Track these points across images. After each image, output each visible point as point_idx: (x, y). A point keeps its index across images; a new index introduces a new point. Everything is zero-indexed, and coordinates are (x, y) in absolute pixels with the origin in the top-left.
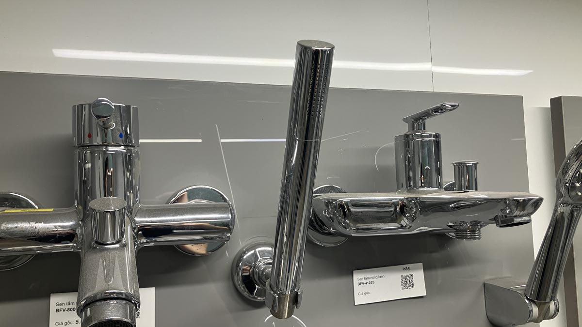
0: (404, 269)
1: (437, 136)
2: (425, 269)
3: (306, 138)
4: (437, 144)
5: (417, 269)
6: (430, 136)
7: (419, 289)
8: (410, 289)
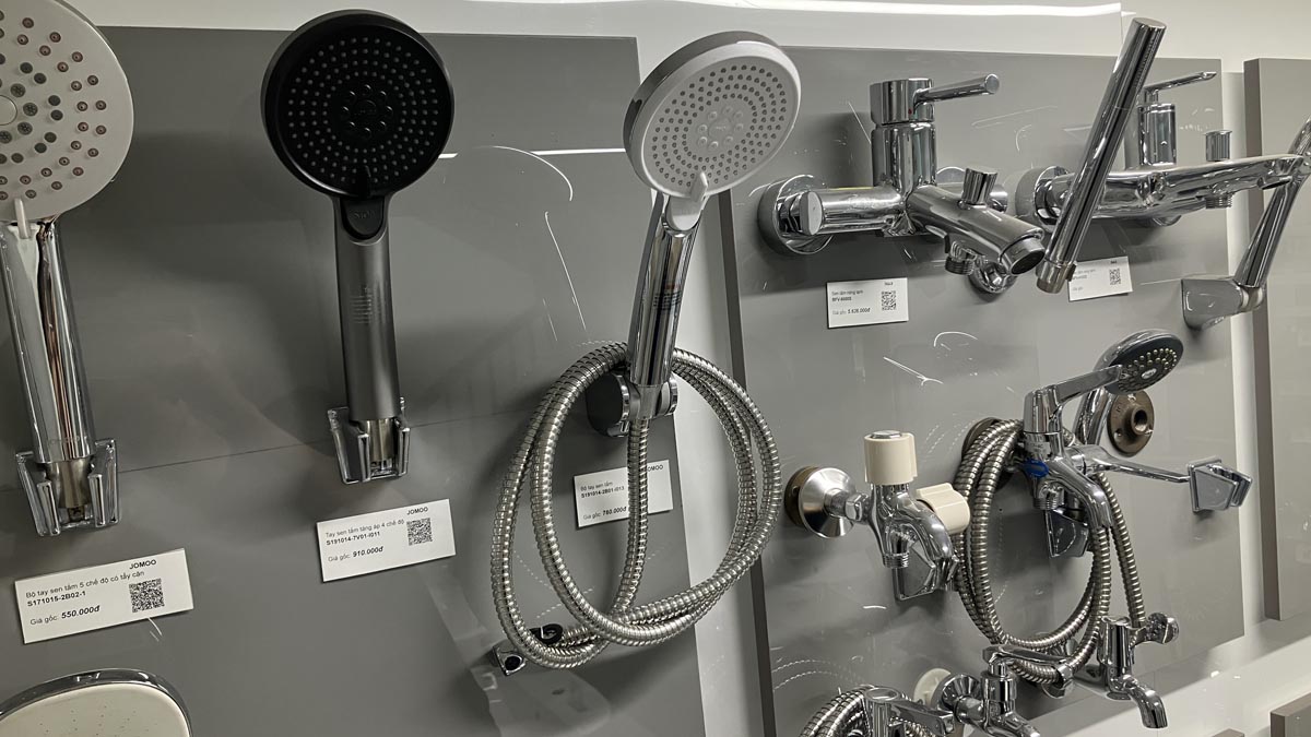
0: (1113, 262)
1: (1172, 107)
2: (1131, 262)
3: (1122, 106)
4: (1173, 114)
5: (1122, 263)
6: (1165, 108)
7: (1126, 286)
8: (1117, 285)
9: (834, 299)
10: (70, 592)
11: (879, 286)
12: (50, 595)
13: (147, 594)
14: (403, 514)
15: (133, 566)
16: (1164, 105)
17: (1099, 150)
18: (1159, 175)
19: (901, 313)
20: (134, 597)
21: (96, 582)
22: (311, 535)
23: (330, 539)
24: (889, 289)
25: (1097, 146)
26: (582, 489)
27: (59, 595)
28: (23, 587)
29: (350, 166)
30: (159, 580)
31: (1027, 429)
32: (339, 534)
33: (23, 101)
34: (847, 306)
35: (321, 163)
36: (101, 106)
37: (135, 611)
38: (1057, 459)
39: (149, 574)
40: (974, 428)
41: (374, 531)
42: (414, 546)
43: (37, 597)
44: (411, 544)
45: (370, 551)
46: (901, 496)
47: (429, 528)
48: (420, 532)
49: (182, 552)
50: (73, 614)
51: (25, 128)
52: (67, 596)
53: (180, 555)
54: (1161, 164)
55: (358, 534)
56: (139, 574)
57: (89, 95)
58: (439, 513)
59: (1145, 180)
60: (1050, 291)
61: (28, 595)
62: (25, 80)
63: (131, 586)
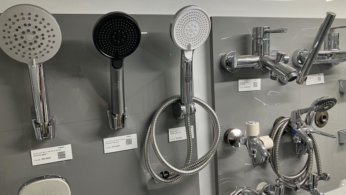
0: (319, 75)
1: (338, 34)
2: (324, 75)
4: (338, 36)
5: (322, 75)
6: (336, 34)
7: (322, 81)
8: (320, 81)
9: (240, 84)
10: (44, 154)
11: (253, 80)
12: (39, 154)
13: (62, 155)
14: (125, 137)
15: (59, 148)
16: (336, 33)
17: (316, 45)
18: (333, 53)
19: (259, 88)
20: (59, 155)
21: (50, 151)
22: (102, 141)
23: (107, 143)
24: (255, 81)
25: (316, 44)
26: (171, 132)
27: (41, 154)
28: (33, 152)
29: (114, 51)
30: (65, 152)
31: (291, 121)
32: (109, 142)
33: (35, 35)
34: (243, 86)
35: (107, 50)
36: (54, 36)
37: (59, 159)
38: (299, 129)
39: (62, 150)
40: (277, 119)
41: (117, 141)
42: (127, 145)
43: (36, 154)
44: (126, 145)
45: (116, 146)
46: (255, 139)
47: (131, 141)
48: (129, 142)
49: (70, 145)
50: (44, 159)
51: (36, 42)
52: (43, 155)
53: (70, 146)
54: (334, 49)
55: (113, 142)
56: (60, 150)
57: (51, 34)
58: (134, 137)
59: (329, 54)
60: (300, 84)
61: (34, 154)
62: (36, 30)
63: (58, 153)
